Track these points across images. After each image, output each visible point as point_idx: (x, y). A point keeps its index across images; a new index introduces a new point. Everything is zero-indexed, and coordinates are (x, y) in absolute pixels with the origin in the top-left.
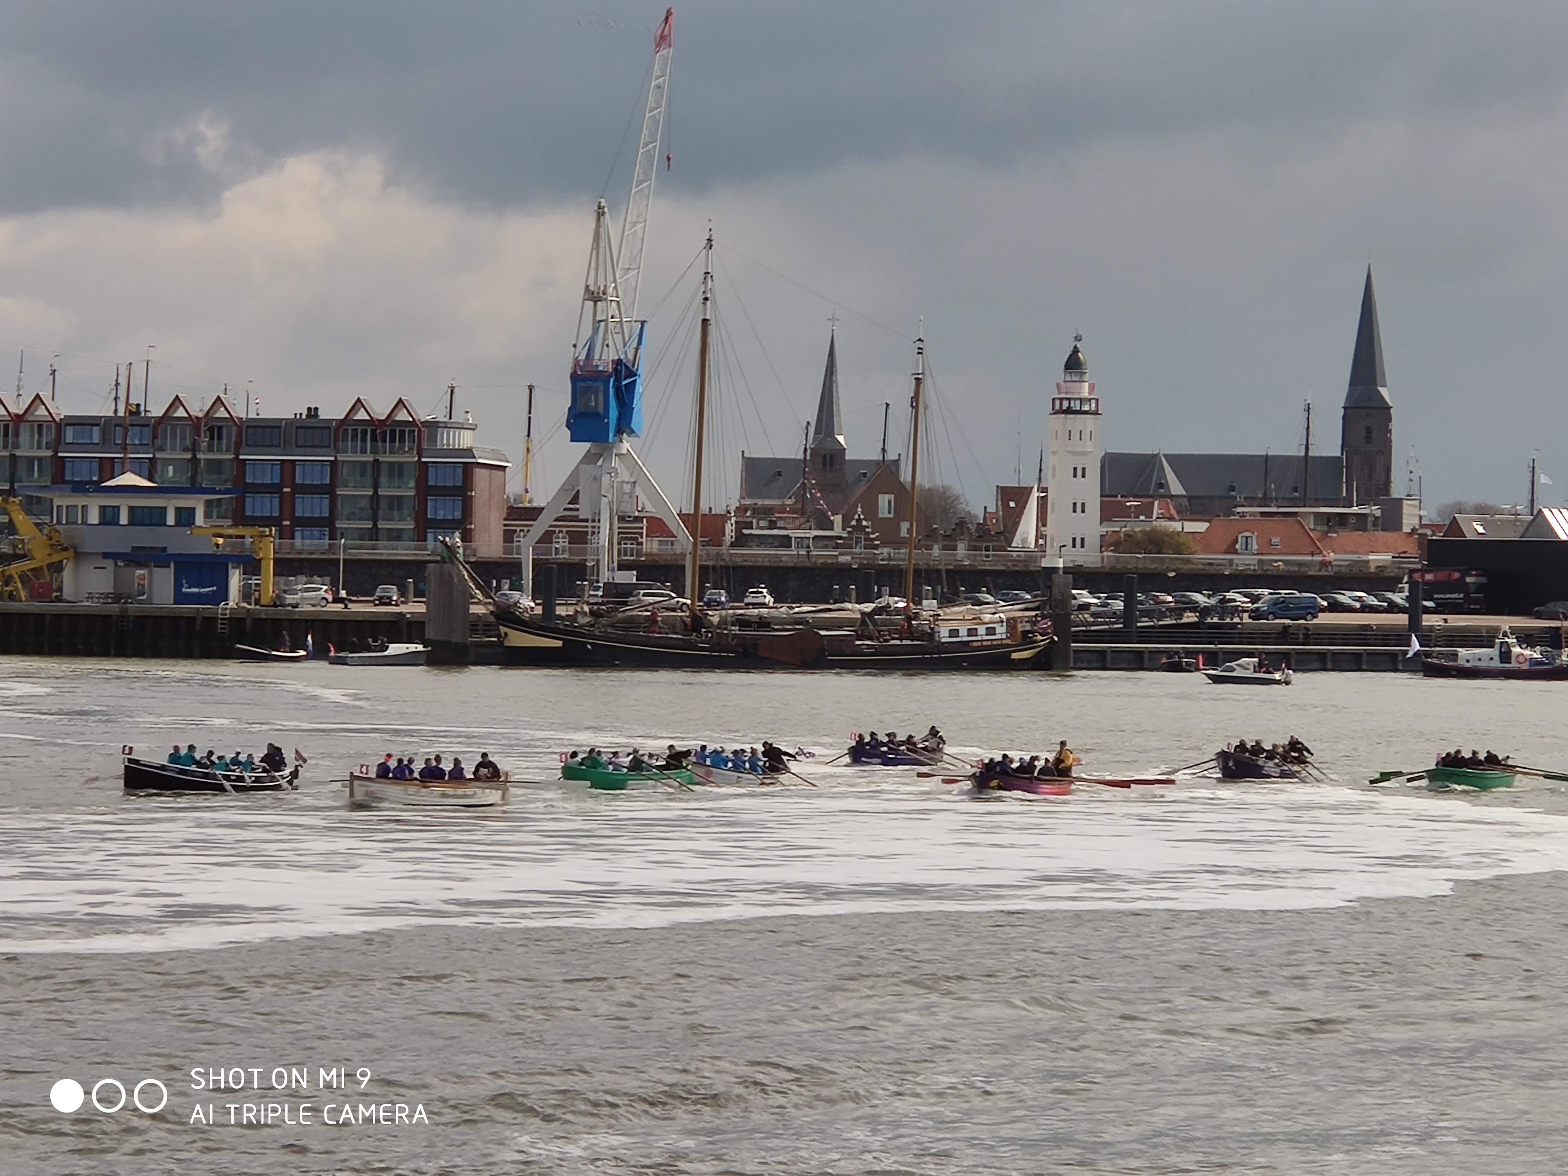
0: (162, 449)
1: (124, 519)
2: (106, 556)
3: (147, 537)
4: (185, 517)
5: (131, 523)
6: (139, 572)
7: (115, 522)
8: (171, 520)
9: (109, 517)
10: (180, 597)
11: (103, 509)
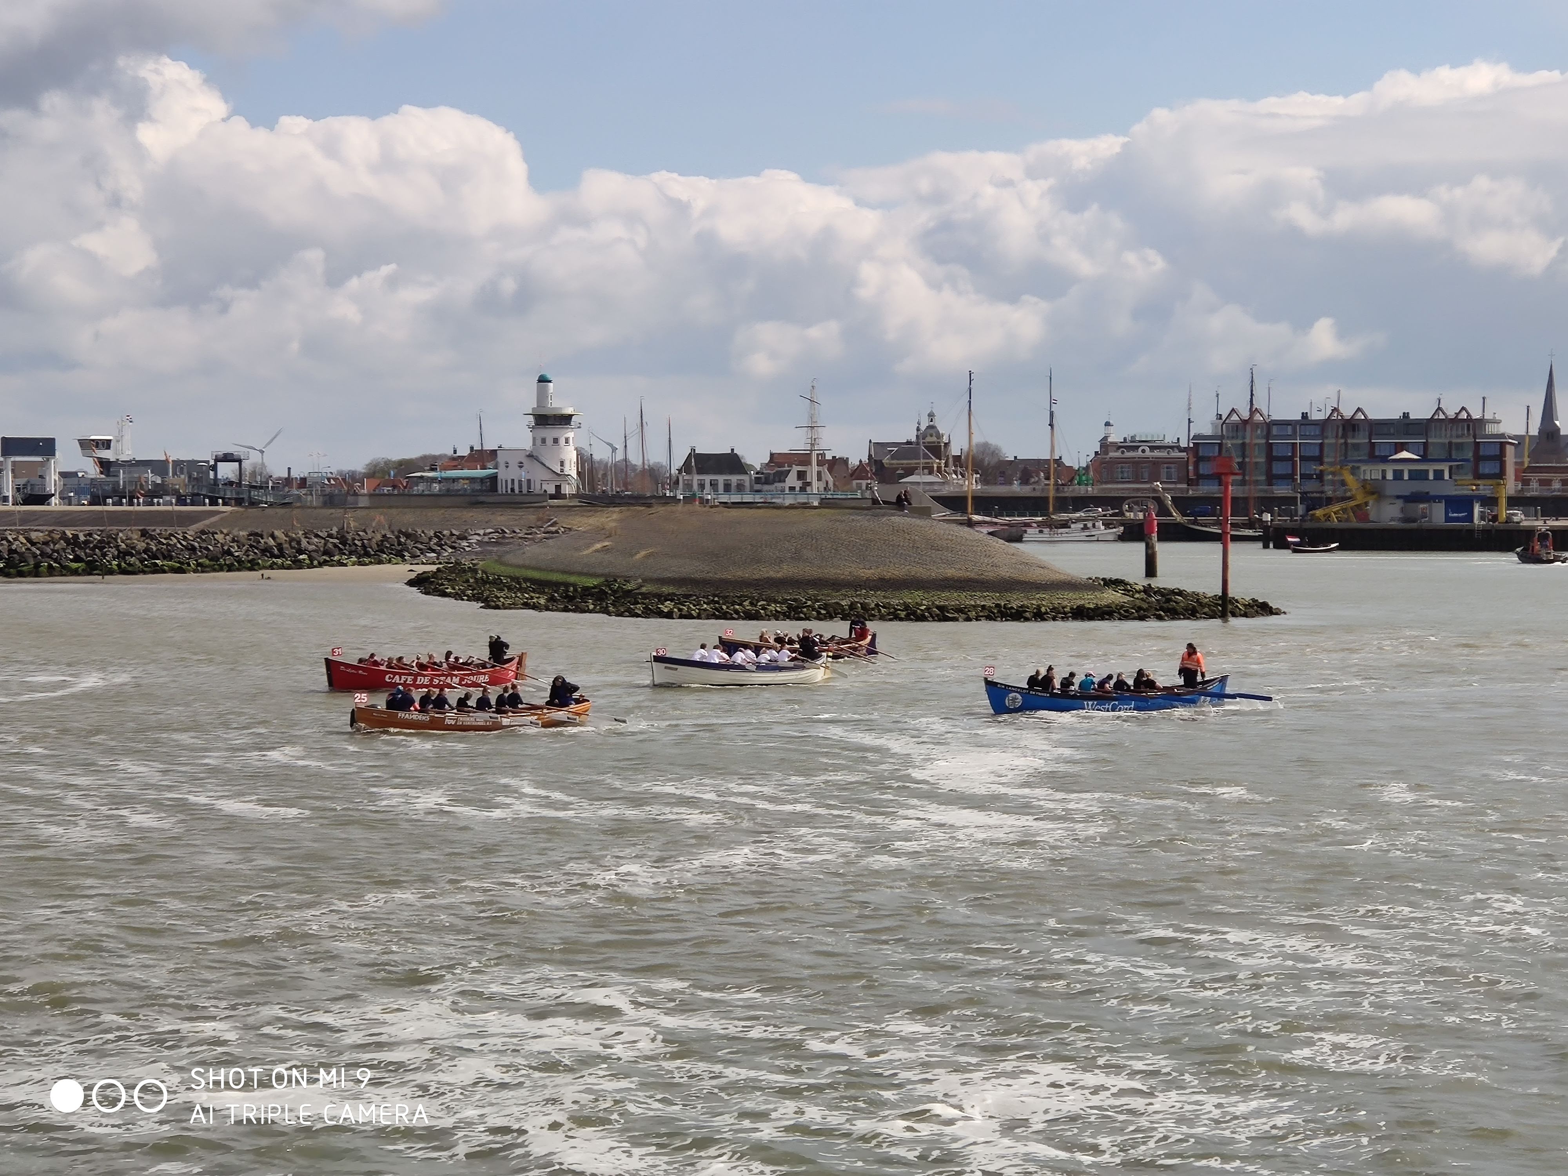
0: (1327, 438)
1: (1406, 477)
2: (1398, 497)
3: (1418, 486)
4: (1439, 475)
5: (1410, 478)
6: (1422, 506)
7: (1402, 479)
8: (1431, 477)
9: (1398, 475)
10: (1448, 519)
11: (1395, 471)
